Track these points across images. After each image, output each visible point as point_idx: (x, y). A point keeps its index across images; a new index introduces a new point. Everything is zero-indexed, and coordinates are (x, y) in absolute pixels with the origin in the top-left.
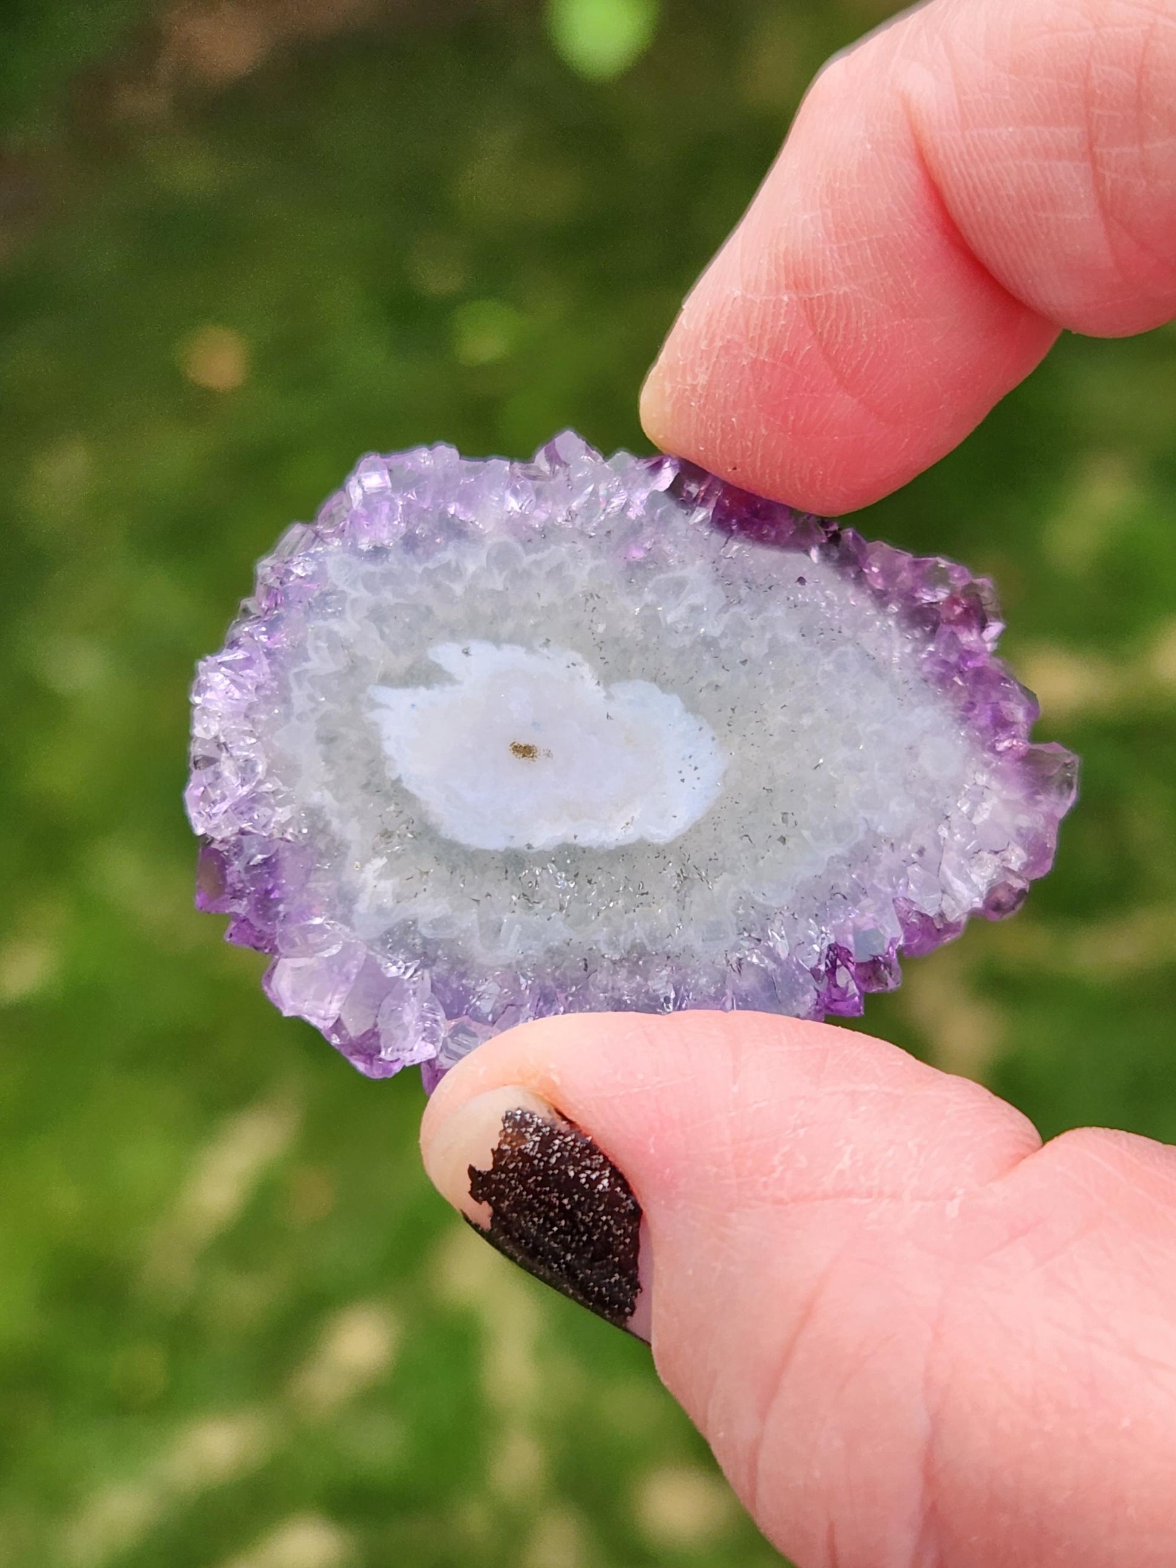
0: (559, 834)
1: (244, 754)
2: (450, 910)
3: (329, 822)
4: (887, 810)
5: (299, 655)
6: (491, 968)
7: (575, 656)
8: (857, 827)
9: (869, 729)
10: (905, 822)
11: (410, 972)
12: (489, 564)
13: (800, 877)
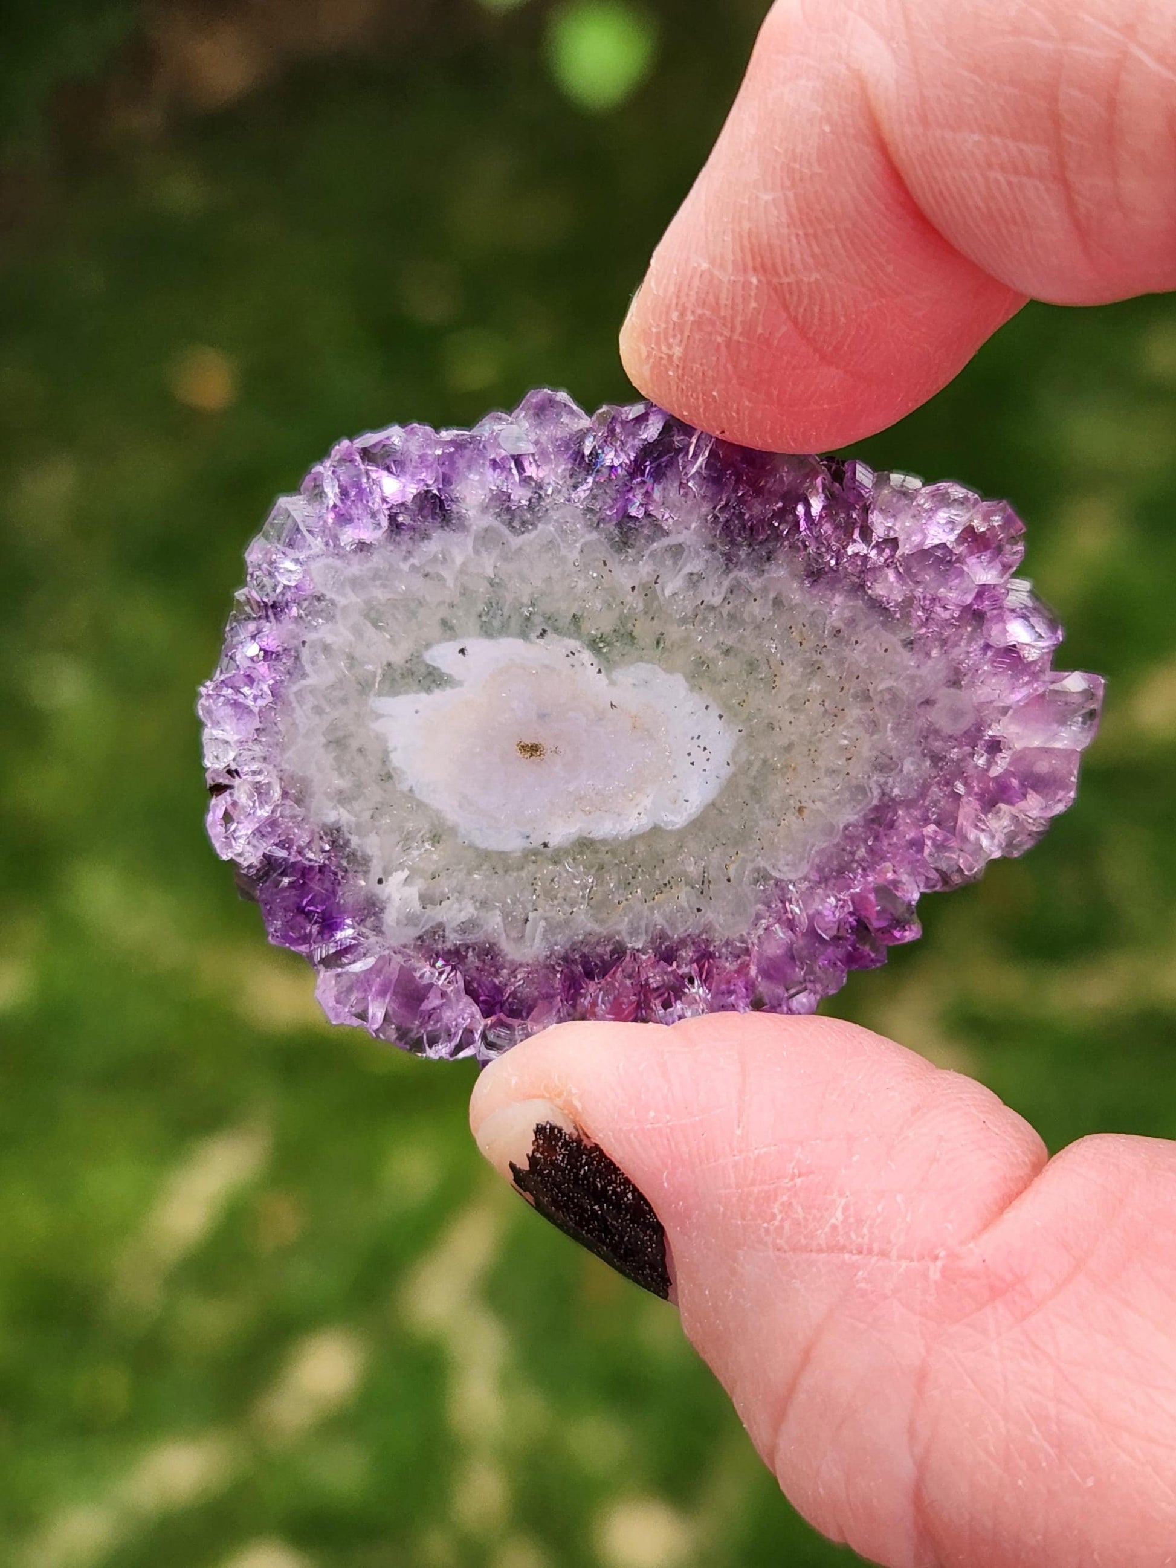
0: (573, 831)
1: (259, 778)
2: (476, 913)
3: (349, 840)
4: (901, 771)
5: (296, 671)
6: (521, 965)
7: (573, 644)
8: (871, 792)
9: (881, 687)
10: (921, 781)
11: (444, 976)
12: (477, 552)
13: (815, 848)
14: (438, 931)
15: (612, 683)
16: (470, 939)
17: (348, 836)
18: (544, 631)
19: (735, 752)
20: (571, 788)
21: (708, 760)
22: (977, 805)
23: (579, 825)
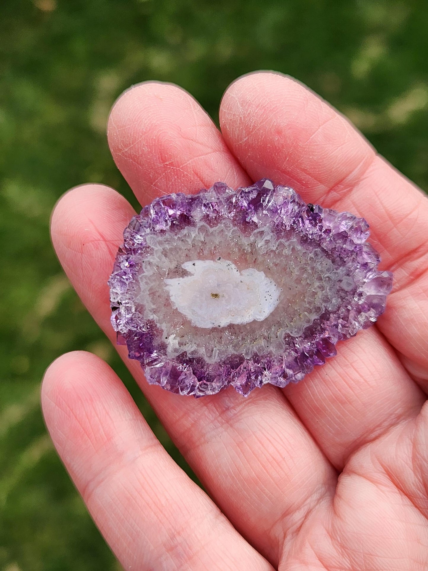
0: (228, 322)
1: (127, 305)
2: (196, 348)
3: (157, 325)
4: (332, 302)
5: (141, 271)
6: (210, 365)
7: (229, 262)
8: (322, 309)
9: (325, 276)
10: (337, 306)
11: (186, 369)
12: (199, 233)
13: (304, 327)
14: (184, 354)
15: (241, 275)
16: (195, 356)
17: (156, 324)
18: (220, 258)
19: (280, 296)
20: (228, 308)
21: (271, 299)
22: (355, 313)
23: (230, 320)
